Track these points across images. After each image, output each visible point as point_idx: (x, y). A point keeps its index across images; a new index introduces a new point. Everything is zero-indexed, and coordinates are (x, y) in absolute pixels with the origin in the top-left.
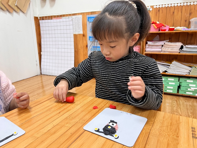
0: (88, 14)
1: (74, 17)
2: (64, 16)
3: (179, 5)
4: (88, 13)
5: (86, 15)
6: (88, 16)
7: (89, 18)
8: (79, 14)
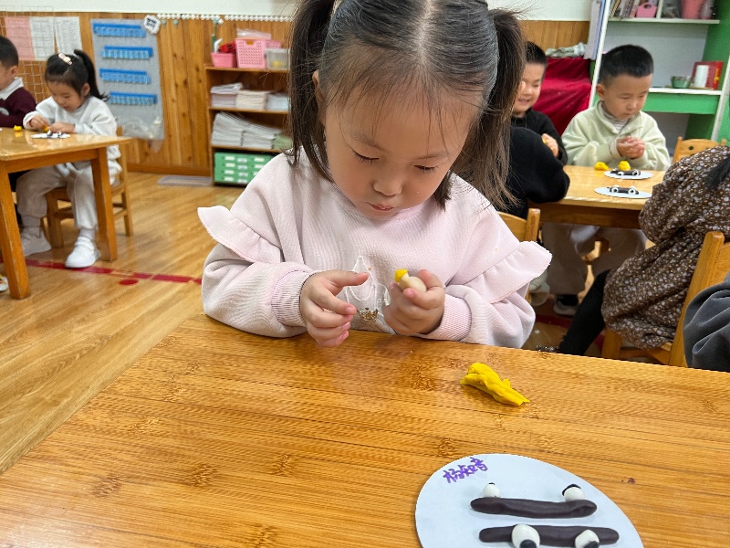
0: (94, 18)
1: (59, 19)
2: (35, 14)
3: (267, 19)
4: (94, 15)
5: (87, 18)
6: (93, 21)
7: (95, 25)
8: (72, 14)
